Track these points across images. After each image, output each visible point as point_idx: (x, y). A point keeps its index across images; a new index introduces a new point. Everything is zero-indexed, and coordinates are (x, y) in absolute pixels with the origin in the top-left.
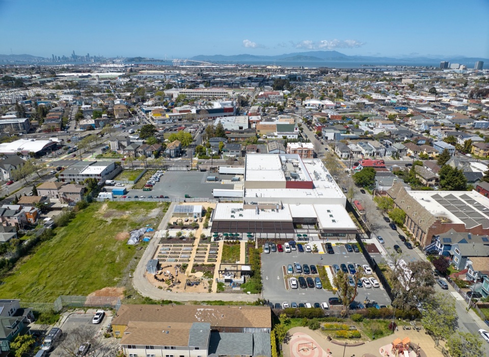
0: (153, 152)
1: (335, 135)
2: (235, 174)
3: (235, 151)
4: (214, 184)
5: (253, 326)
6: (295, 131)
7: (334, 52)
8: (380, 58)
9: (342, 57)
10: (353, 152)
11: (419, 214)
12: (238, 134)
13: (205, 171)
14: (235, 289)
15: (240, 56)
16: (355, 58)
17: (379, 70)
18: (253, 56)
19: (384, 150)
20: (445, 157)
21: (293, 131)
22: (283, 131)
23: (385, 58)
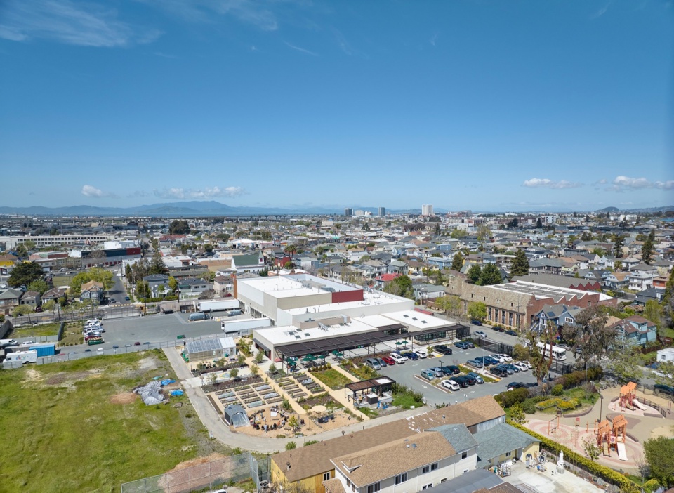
0: (56, 299)
1: (312, 264)
2: (226, 310)
3: (200, 286)
4: (204, 322)
5: (487, 419)
6: (260, 263)
7: (213, 202)
8: (271, 209)
9: (225, 208)
10: (354, 274)
11: (504, 299)
12: (181, 271)
13: (171, 312)
14: (389, 409)
15: (75, 208)
16: (240, 209)
17: (282, 217)
18: (96, 208)
19: (385, 269)
20: (458, 264)
21: (258, 264)
22: (243, 265)
23: (277, 209)
